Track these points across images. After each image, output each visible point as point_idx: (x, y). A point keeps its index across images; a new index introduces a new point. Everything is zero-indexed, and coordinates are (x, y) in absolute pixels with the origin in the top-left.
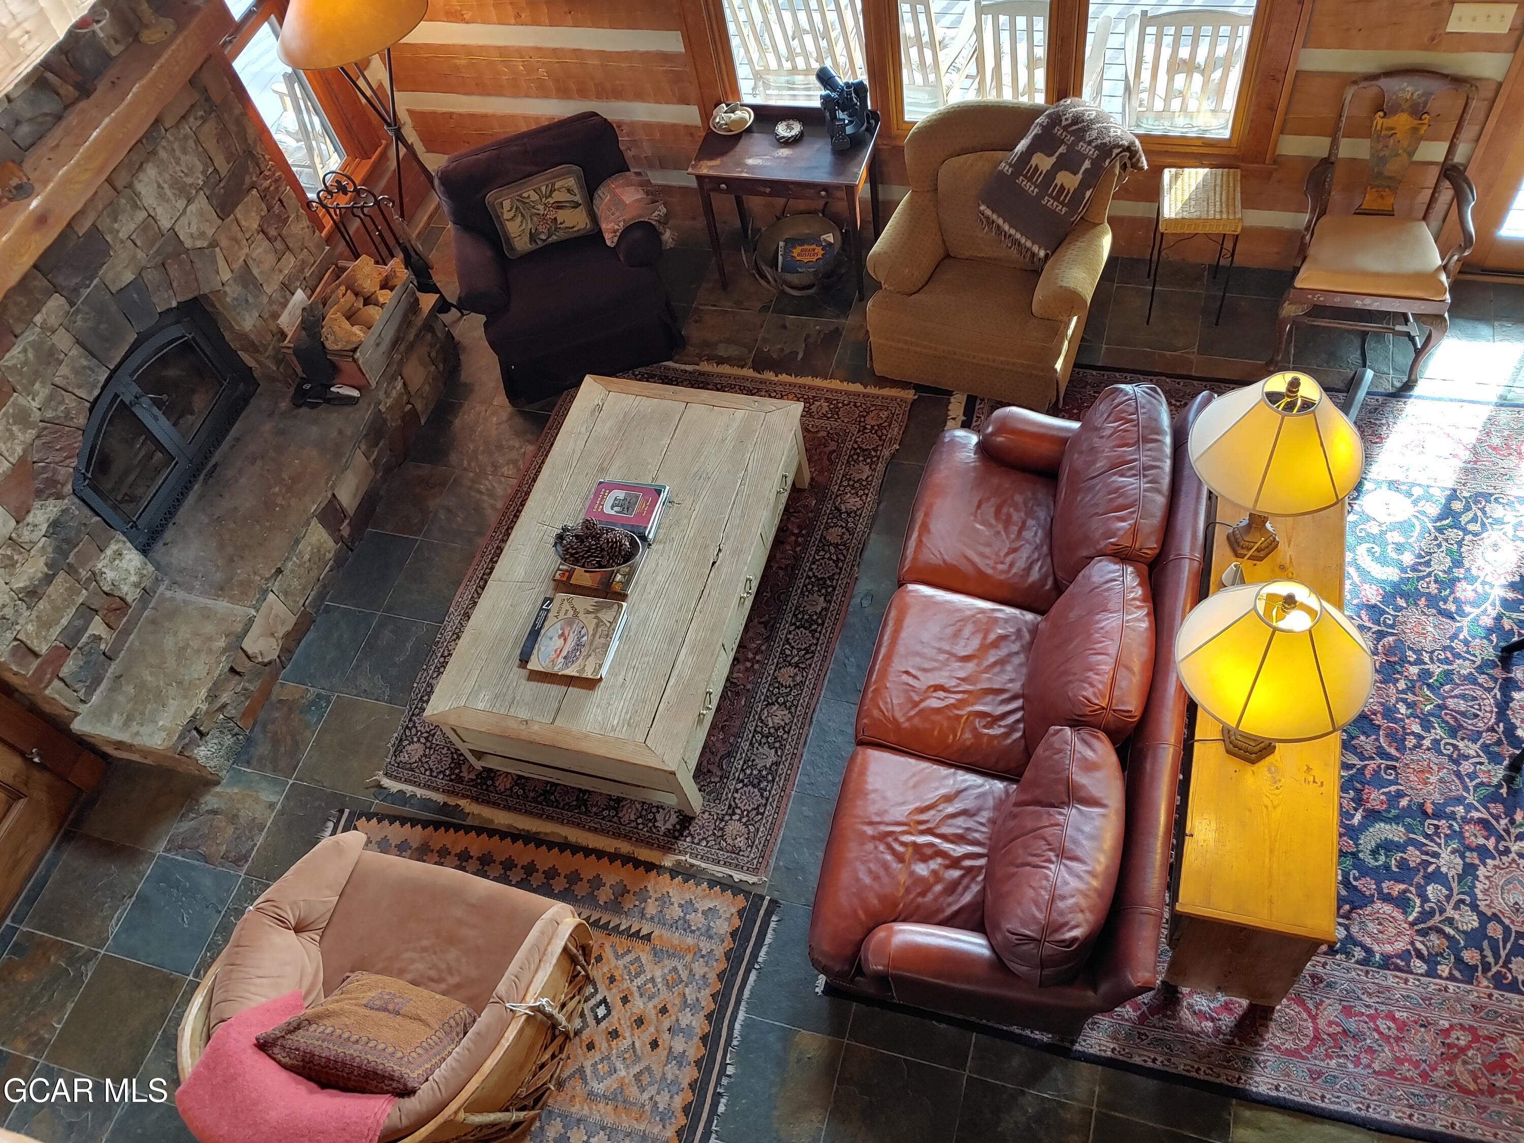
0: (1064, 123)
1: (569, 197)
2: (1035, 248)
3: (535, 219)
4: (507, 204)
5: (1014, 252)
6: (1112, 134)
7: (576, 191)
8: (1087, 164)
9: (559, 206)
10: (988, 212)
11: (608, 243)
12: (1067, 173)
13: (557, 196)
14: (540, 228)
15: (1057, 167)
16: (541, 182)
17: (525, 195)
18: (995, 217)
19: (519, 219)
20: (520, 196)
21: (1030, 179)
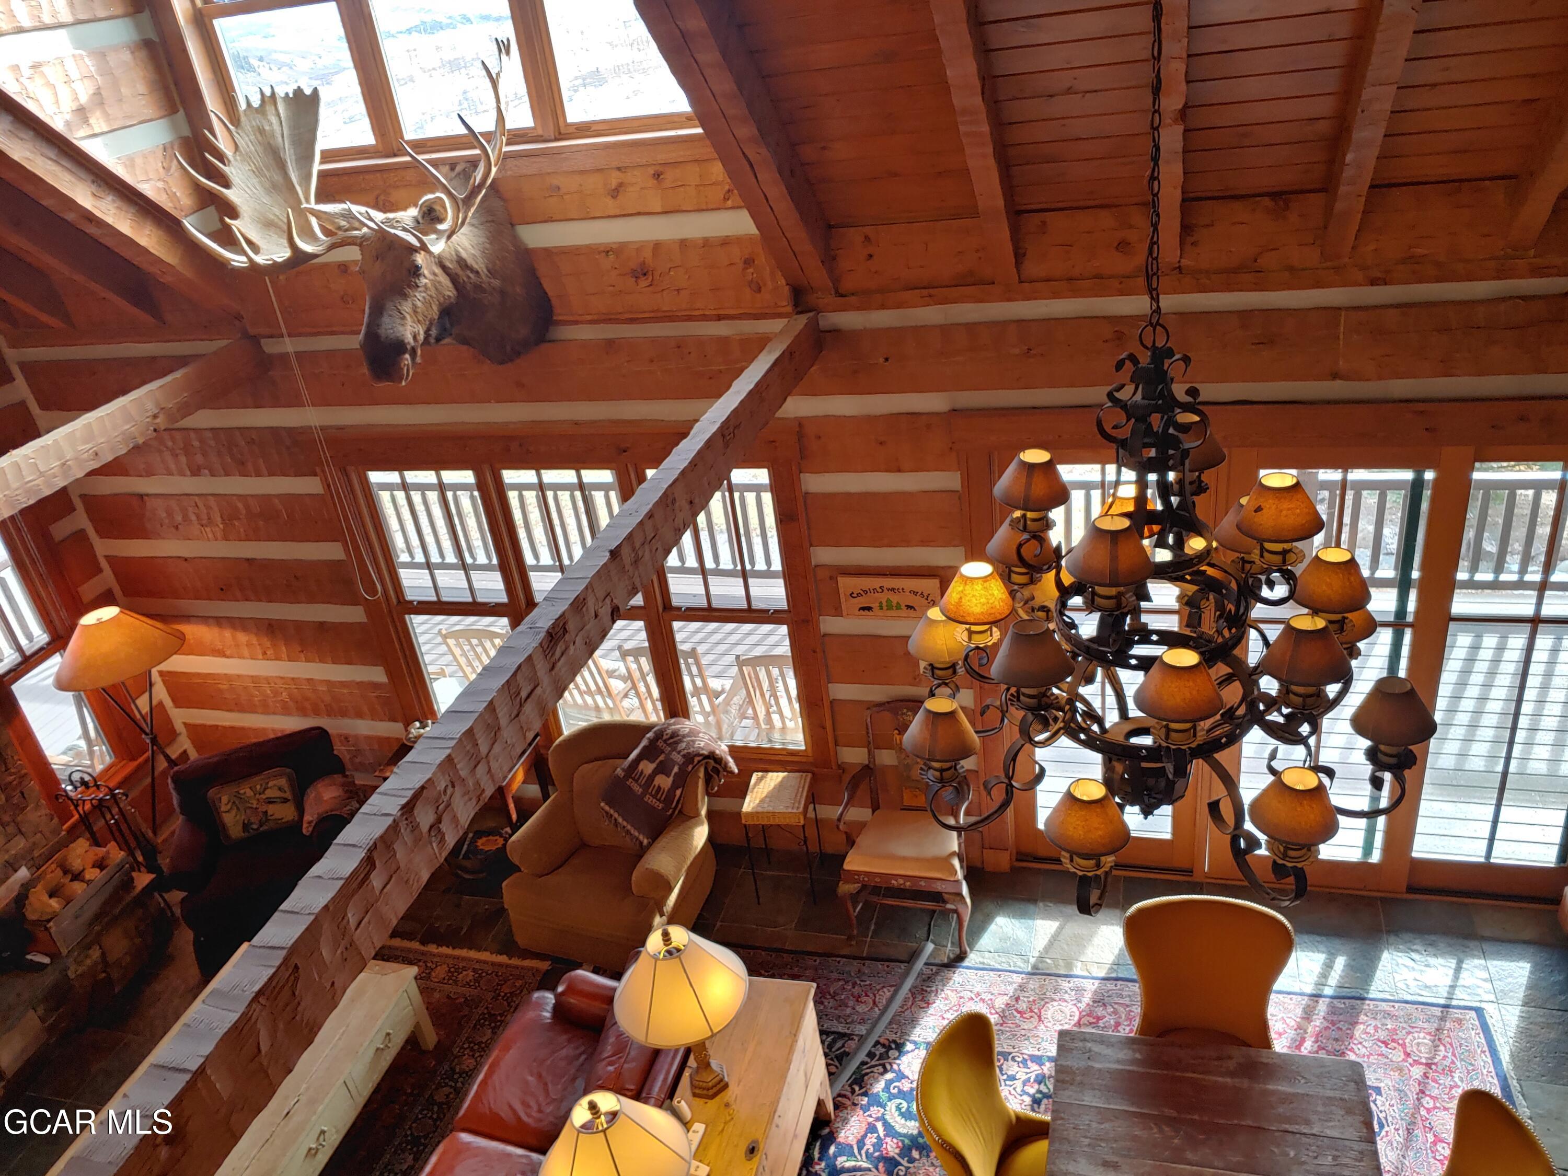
0: (665, 737)
1: (278, 794)
2: (641, 837)
3: (248, 811)
4: (225, 799)
5: (628, 838)
6: (696, 745)
7: (286, 789)
8: (676, 769)
9: (270, 801)
10: (607, 808)
11: (304, 831)
12: (664, 777)
13: (269, 793)
14: (253, 819)
15: (656, 772)
16: (257, 782)
17: (242, 792)
18: (612, 812)
19: (234, 812)
20: (238, 792)
21: (637, 781)
